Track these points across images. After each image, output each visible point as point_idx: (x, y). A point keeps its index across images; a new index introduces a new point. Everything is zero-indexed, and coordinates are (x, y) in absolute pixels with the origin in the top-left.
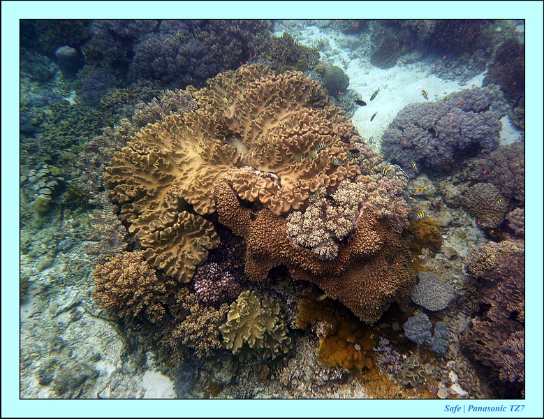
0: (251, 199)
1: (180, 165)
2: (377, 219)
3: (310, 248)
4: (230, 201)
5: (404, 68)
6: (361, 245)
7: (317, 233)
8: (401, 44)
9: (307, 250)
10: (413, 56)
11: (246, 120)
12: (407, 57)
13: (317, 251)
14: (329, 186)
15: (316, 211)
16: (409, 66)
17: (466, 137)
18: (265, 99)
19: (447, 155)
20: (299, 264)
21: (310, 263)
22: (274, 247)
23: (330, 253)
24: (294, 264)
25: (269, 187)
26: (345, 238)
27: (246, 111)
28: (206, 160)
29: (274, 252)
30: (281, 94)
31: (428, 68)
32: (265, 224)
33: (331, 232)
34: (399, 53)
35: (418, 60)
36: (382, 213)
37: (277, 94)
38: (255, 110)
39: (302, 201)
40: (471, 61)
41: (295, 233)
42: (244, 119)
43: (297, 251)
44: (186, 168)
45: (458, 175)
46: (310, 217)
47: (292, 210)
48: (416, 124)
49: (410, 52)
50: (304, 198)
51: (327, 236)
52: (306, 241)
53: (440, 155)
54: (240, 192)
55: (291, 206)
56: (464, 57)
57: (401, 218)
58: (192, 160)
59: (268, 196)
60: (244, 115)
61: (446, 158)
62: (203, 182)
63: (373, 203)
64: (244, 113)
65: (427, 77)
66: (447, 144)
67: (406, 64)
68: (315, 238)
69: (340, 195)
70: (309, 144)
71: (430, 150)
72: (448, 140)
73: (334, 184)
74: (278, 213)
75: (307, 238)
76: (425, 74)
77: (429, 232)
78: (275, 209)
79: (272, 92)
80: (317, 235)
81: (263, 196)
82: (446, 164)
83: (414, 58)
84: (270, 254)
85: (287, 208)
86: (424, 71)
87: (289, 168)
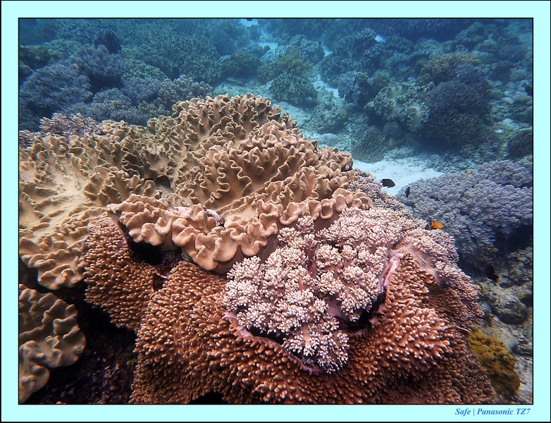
0: (154, 240)
1: (40, 207)
2: (427, 285)
3: (279, 338)
4: (111, 249)
5: (394, 162)
6: (404, 335)
7: (298, 296)
8: (387, 138)
9: (271, 344)
10: (403, 151)
11: (180, 154)
12: (395, 151)
13: (294, 344)
14: (319, 218)
15: (293, 253)
16: (400, 161)
17: (512, 216)
18: (211, 124)
19: (486, 241)
20: (251, 385)
21: (278, 381)
22: (195, 345)
23: (330, 353)
24: (239, 385)
25: (195, 218)
26: (366, 315)
27: (180, 141)
28: (93, 198)
29: (195, 357)
30: (236, 117)
31: (423, 163)
32: (180, 292)
33: (331, 298)
34: (385, 148)
35: (409, 155)
36: (438, 273)
37: (230, 117)
38: (194, 139)
39: (263, 238)
40: (477, 155)
41: (243, 301)
42: (175, 153)
43: (248, 348)
44: (49, 211)
45: (506, 274)
46: (279, 265)
47: (240, 256)
48: (432, 197)
49: (399, 146)
50: (268, 233)
51: (321, 305)
52: (268, 318)
53: (475, 240)
54: (133, 226)
55: (239, 247)
56: (468, 149)
57: (465, 301)
58: (66, 199)
59: (190, 231)
60: (177, 147)
61: (485, 244)
62: (73, 229)
63: (415, 249)
64: (177, 143)
65: (423, 170)
66: (485, 223)
67: (395, 158)
68: (292, 310)
69: (346, 225)
70: (279, 163)
71: (460, 229)
72: (485, 217)
73: (329, 216)
74: (209, 264)
75: (273, 312)
76: (420, 168)
77: (491, 356)
78: (204, 256)
79: (222, 114)
80: (297, 303)
81: (178, 230)
82: (485, 254)
83: (404, 152)
84: (186, 363)
85: (229, 253)
86: (418, 165)
87: (242, 202)
